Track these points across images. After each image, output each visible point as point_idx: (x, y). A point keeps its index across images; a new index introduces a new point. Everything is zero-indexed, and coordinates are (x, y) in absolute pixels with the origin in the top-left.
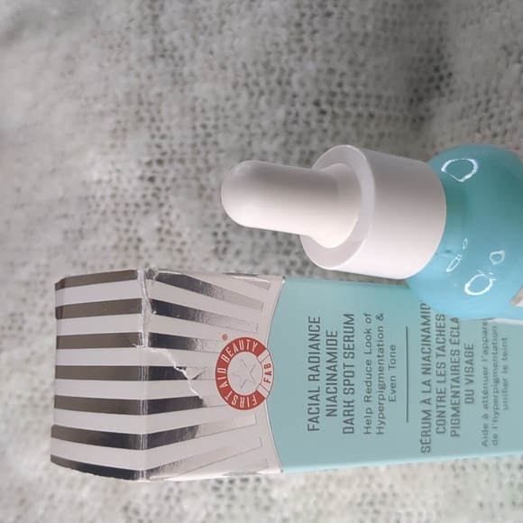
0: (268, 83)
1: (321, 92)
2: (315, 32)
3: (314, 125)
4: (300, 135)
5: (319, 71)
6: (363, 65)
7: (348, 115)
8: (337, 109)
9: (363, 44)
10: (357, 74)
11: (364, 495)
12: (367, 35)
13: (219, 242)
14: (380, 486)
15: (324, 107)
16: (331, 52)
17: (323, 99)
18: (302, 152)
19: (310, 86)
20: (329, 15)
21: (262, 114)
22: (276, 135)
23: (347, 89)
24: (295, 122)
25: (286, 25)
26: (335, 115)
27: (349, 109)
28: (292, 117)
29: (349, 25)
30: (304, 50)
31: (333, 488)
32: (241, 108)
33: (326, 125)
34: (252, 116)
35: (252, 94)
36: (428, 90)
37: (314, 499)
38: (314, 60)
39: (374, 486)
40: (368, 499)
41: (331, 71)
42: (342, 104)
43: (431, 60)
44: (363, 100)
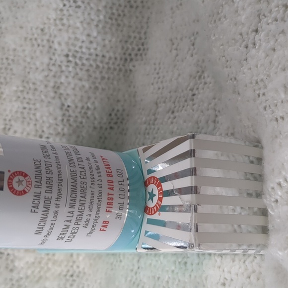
0: (42, 41)
1: (70, 50)
2: (70, 15)
3: (64, 68)
4: (56, 72)
5: (70, 38)
6: (95, 38)
7: (83, 64)
8: (78, 61)
9: (97, 26)
10: (91, 42)
11: (68, 271)
12: (99, 21)
13: (6, 124)
14: (78, 267)
15: (71, 58)
16: (78, 28)
17: (70, 54)
18: (56, 82)
19: (64, 46)
20: (79, 7)
21: (37, 57)
22: (43, 70)
23: (84, 50)
24: (54, 65)
25: (56, 10)
26: (76, 64)
27: (85, 62)
28: (52, 62)
29: (89, 14)
30: (63, 25)
31: (50, 265)
32: (27, 52)
33: (70, 69)
34: (32, 58)
35: (33, 45)
36: (136, 55)
37: (39, 269)
38: (67, 31)
39: (75, 267)
40: (70, 273)
41: (76, 39)
42: (81, 58)
43: (140, 38)
44: (94, 57)
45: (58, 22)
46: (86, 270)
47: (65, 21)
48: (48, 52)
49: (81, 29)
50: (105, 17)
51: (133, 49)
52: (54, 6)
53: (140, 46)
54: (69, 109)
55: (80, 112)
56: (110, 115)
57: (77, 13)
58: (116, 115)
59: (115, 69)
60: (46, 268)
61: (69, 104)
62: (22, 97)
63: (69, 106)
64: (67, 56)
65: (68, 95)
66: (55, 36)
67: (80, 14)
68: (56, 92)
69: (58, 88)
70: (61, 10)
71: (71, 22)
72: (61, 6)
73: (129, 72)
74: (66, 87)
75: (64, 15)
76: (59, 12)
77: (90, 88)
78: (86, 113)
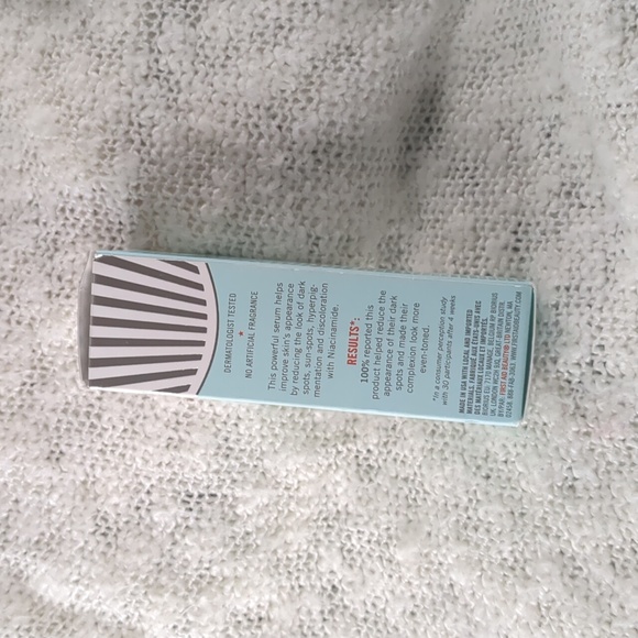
45: (299, 96)
46: (351, 508)
47: (313, 93)
48: (280, 147)
49: (342, 106)
50: (382, 83)
51: (411, 130)
52: (296, 70)
53: (423, 124)
54: (320, 242)
55: (337, 248)
56: (379, 245)
57: (336, 79)
58: (388, 245)
59: (387, 168)
60: (286, 511)
61: (319, 234)
62: (234, 226)
63: (318, 238)
64: (314, 152)
65: (317, 219)
66: (294, 119)
67: (341, 82)
68: (295, 216)
69: (299, 207)
70: (307, 77)
71: (325, 95)
72: (310, 69)
73: (405, 169)
74: (313, 206)
75: (312, 83)
76: (302, 79)
77: (353, 204)
78: (345, 248)
